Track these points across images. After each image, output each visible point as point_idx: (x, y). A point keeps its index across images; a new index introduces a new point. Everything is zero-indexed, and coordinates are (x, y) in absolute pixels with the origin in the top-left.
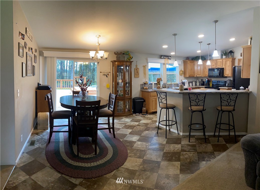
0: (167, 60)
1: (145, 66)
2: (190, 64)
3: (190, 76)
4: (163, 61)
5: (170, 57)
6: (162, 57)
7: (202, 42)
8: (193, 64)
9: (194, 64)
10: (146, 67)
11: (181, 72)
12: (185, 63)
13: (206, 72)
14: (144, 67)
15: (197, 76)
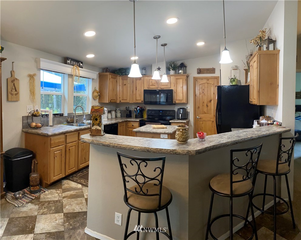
0: (76, 69)
1: (34, 75)
2: (111, 80)
3: (112, 101)
4: (68, 69)
5: (82, 63)
6: (68, 61)
7: (159, 37)
8: (115, 80)
9: (117, 81)
10: (35, 78)
11: (96, 94)
12: (101, 77)
13: (138, 95)
14: (31, 77)
15: (122, 101)
